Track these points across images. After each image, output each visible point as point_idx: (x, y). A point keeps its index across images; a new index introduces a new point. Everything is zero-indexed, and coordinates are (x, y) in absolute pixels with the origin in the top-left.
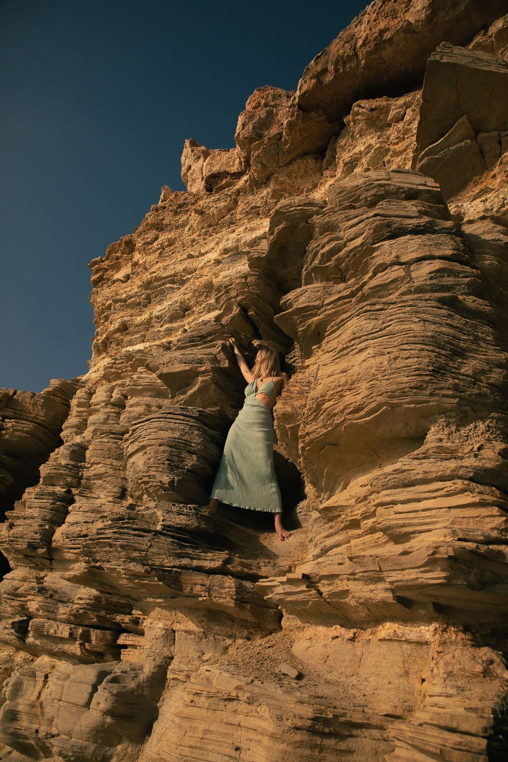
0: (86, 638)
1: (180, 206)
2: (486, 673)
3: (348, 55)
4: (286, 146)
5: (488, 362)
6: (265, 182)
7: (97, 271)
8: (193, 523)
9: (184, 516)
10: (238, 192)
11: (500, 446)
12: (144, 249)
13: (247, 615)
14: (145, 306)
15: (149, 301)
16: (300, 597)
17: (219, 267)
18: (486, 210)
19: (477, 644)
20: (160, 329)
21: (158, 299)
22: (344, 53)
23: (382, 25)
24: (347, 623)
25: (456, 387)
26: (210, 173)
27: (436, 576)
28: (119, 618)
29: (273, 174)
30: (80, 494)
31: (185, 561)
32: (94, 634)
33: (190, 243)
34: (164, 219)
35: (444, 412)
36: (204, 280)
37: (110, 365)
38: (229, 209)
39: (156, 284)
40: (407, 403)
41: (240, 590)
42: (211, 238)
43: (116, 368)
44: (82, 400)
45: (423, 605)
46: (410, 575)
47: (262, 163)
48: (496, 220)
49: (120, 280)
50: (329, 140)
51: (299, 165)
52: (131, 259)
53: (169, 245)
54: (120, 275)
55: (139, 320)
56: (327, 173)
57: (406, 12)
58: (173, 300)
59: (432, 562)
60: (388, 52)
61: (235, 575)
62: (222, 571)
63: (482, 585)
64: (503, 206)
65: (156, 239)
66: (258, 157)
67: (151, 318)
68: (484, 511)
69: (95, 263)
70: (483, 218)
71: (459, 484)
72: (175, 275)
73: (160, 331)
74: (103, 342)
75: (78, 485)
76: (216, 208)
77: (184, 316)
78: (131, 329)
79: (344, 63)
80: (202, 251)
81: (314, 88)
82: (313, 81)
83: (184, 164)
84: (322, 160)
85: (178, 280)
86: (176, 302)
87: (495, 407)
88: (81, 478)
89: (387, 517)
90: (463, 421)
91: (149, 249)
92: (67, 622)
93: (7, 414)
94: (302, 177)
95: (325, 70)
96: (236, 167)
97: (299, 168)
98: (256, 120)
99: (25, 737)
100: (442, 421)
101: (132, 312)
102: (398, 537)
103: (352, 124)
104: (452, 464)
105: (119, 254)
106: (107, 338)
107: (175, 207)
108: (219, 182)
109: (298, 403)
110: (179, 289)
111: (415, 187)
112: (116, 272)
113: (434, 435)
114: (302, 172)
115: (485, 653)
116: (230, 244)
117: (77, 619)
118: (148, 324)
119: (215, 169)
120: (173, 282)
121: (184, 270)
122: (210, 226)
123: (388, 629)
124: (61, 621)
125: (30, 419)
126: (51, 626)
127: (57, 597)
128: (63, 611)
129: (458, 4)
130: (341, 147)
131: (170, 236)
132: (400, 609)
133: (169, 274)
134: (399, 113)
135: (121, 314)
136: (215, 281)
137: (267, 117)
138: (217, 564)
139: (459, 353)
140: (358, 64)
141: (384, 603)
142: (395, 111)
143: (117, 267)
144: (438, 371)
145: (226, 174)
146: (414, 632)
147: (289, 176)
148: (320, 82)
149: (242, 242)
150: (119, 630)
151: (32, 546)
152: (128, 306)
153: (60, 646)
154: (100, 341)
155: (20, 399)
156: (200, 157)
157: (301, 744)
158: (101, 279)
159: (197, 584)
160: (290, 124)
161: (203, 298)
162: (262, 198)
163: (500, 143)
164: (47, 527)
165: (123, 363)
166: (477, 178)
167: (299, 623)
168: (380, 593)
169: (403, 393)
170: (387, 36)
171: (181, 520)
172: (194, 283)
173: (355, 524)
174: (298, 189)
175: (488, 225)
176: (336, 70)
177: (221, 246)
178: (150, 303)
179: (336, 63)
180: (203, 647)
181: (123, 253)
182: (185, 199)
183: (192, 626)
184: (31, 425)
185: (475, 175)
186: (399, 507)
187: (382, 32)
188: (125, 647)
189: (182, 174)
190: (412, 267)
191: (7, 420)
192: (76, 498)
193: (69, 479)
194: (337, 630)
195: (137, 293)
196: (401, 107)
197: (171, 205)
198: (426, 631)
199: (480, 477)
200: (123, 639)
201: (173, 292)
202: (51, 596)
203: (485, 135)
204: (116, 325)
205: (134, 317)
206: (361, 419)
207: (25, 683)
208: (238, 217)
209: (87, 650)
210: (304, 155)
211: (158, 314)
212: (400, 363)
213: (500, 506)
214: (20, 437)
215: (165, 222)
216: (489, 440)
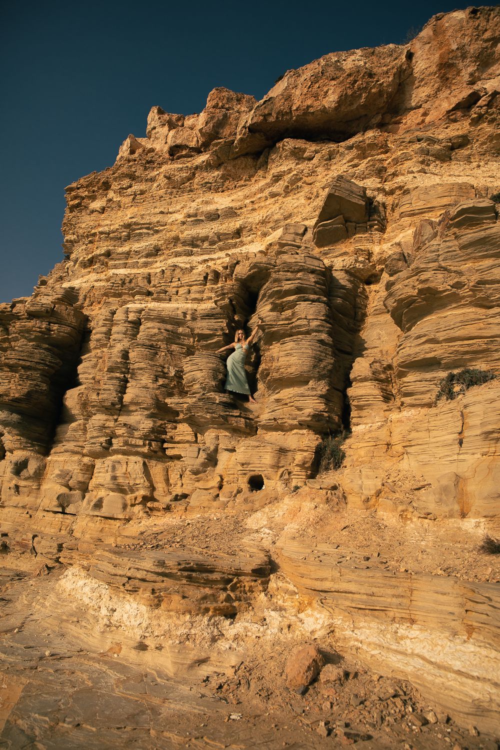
0: (150, 445)
1: (148, 162)
2: (317, 440)
3: (286, 112)
4: (236, 149)
5: (328, 363)
6: (218, 166)
7: (76, 197)
8: (229, 401)
9: (225, 398)
10: (197, 168)
11: (327, 388)
12: (120, 192)
13: (248, 431)
14: (125, 241)
15: (128, 238)
16: (271, 424)
17: (184, 227)
18: (343, 267)
19: (316, 434)
20: (139, 261)
21: (136, 238)
22: (284, 109)
23: (309, 102)
24: (282, 431)
25: (318, 372)
26: (174, 144)
27: (309, 419)
28: (163, 436)
29: (223, 163)
30: (131, 378)
31: (227, 413)
32: (153, 443)
33: (158, 197)
34: (136, 171)
35: (314, 378)
36: (173, 234)
37: (110, 287)
38: (189, 179)
39: (134, 227)
40: (305, 375)
41: (246, 422)
42: (175, 199)
43: (114, 290)
44: (108, 318)
45: (305, 425)
46: (303, 418)
47: (217, 156)
48: (347, 272)
49: (98, 211)
50: (264, 149)
51: (242, 162)
52: (106, 195)
53: (140, 194)
54: (97, 205)
55: (120, 250)
56: (260, 173)
57: (324, 98)
58: (149, 243)
59: (309, 416)
60: (310, 118)
61: (243, 418)
62: (239, 416)
63: (318, 421)
64: (351, 265)
65: (130, 186)
66: (216, 151)
67: (130, 251)
68: (321, 404)
69: (72, 190)
70: (342, 270)
71: (316, 398)
72: (150, 224)
73: (138, 262)
74: (88, 260)
75: (128, 373)
76: (180, 177)
77: (157, 255)
78: (113, 256)
79: (283, 115)
80: (170, 210)
81: (261, 122)
82: (261, 118)
83: (150, 124)
84: (257, 160)
85: (153, 229)
86: (151, 244)
87: (327, 377)
88: (129, 369)
89: (298, 404)
90: (319, 380)
91: (124, 193)
92: (141, 438)
93: (52, 320)
94: (242, 169)
95: (270, 114)
96: (194, 143)
97: (242, 163)
98: (215, 120)
99: (123, 486)
100: (314, 379)
101: (115, 243)
102: (299, 409)
103: (281, 149)
104: (315, 393)
105: (96, 189)
106: (93, 258)
107: (144, 162)
108: (180, 151)
109: (270, 365)
110: (153, 235)
111: (315, 268)
112: (92, 202)
113: (311, 383)
114: (243, 166)
115: (317, 436)
116: (192, 211)
117: (145, 437)
118: (128, 254)
119: (179, 142)
120: (148, 228)
121: (158, 222)
122: (174, 188)
123: (295, 431)
124: (136, 438)
125: (67, 324)
126: (132, 441)
127: (132, 428)
128: (136, 434)
129: (353, 104)
130: (272, 159)
131: (142, 188)
132: (299, 426)
133: (145, 222)
134: (311, 155)
135: (106, 244)
136: (180, 236)
137: (223, 119)
138: (238, 414)
139: (321, 360)
140: (292, 118)
141: (296, 425)
142: (309, 154)
143: (93, 198)
144: (315, 366)
145: (186, 147)
146: (301, 432)
147: (234, 167)
148: (265, 119)
149: (200, 211)
150: (164, 441)
151: (113, 404)
152: (111, 239)
153: (136, 449)
154: (86, 259)
155: (59, 311)
156: (165, 125)
157: (277, 453)
158: (79, 205)
159: (233, 421)
160: (241, 139)
161: (172, 245)
162: (214, 177)
163: (356, 229)
164: (120, 395)
165: (118, 286)
166: (343, 240)
167: (265, 432)
168: (295, 422)
169: (305, 372)
170: (311, 110)
171: (224, 399)
172: (166, 234)
173: (286, 404)
174: (240, 177)
175: (343, 273)
176: (277, 118)
177: (185, 211)
178: (129, 239)
179: (278, 113)
180: (231, 440)
181: (99, 189)
182: (152, 157)
183: (227, 434)
184: (69, 329)
185: (342, 238)
186: (300, 402)
187: (308, 107)
188: (167, 448)
189: (147, 131)
190: (311, 321)
191: (52, 324)
192: (129, 379)
193: (124, 370)
194: (280, 432)
195: (117, 229)
196: (313, 152)
197: (140, 160)
198: (305, 431)
199: (321, 396)
200: (165, 445)
201: (148, 236)
202: (130, 427)
203: (350, 224)
204: (103, 251)
205: (116, 248)
206: (291, 376)
207: (116, 466)
208: (196, 186)
209: (151, 450)
210: (246, 155)
211: (136, 250)
212: (304, 363)
213: (325, 403)
214: (63, 336)
215: (137, 174)
216: (325, 386)
